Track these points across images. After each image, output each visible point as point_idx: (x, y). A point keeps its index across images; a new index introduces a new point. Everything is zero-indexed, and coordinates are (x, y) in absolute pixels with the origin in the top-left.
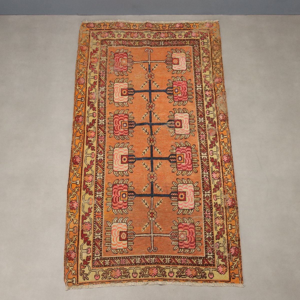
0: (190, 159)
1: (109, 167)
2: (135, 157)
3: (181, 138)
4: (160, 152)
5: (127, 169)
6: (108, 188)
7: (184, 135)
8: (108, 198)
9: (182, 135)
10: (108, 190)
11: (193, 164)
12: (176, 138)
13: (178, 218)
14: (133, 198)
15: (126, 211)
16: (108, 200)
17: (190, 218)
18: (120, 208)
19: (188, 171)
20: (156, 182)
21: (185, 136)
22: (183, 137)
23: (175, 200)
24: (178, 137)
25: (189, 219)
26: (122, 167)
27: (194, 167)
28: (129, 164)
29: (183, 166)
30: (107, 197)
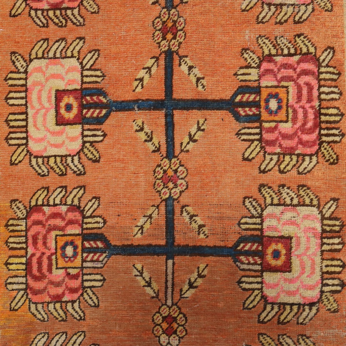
0: (312, 107)
1: (11, 138)
2: (105, 95)
3: (279, 18)
4: (198, 79)
5: (76, 146)
6: (11, 222)
7: (291, 9)
8: (11, 260)
9: (285, 8)
10: (11, 228)
11: (321, 129)
12: (261, 16)
13: (262, 334)
14: (101, 259)
15: (77, 309)
16: (11, 267)
17: (302, 335)
18: (57, 299)
19: (304, 155)
20: (184, 200)
21: (296, 10)
22: (289, 14)
23: (251, 267)
24: (270, 14)
25: (301, 341)
26: (59, 140)
27: (324, 139)
28: (87, 127)
29: (285, 136)
30: (10, 257)
